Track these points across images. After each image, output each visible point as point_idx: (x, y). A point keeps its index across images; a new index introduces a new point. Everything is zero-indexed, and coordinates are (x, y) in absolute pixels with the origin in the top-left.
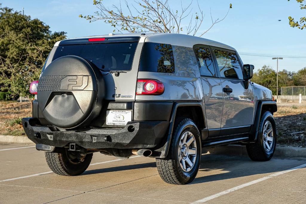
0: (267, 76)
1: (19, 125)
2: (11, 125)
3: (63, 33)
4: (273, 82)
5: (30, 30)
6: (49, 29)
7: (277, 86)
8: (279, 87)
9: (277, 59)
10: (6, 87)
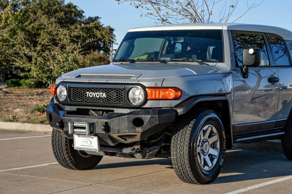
1: (39, 113)
2: (30, 112)
3: (98, 17)
5: (63, 15)
6: (84, 14)
10: (25, 72)
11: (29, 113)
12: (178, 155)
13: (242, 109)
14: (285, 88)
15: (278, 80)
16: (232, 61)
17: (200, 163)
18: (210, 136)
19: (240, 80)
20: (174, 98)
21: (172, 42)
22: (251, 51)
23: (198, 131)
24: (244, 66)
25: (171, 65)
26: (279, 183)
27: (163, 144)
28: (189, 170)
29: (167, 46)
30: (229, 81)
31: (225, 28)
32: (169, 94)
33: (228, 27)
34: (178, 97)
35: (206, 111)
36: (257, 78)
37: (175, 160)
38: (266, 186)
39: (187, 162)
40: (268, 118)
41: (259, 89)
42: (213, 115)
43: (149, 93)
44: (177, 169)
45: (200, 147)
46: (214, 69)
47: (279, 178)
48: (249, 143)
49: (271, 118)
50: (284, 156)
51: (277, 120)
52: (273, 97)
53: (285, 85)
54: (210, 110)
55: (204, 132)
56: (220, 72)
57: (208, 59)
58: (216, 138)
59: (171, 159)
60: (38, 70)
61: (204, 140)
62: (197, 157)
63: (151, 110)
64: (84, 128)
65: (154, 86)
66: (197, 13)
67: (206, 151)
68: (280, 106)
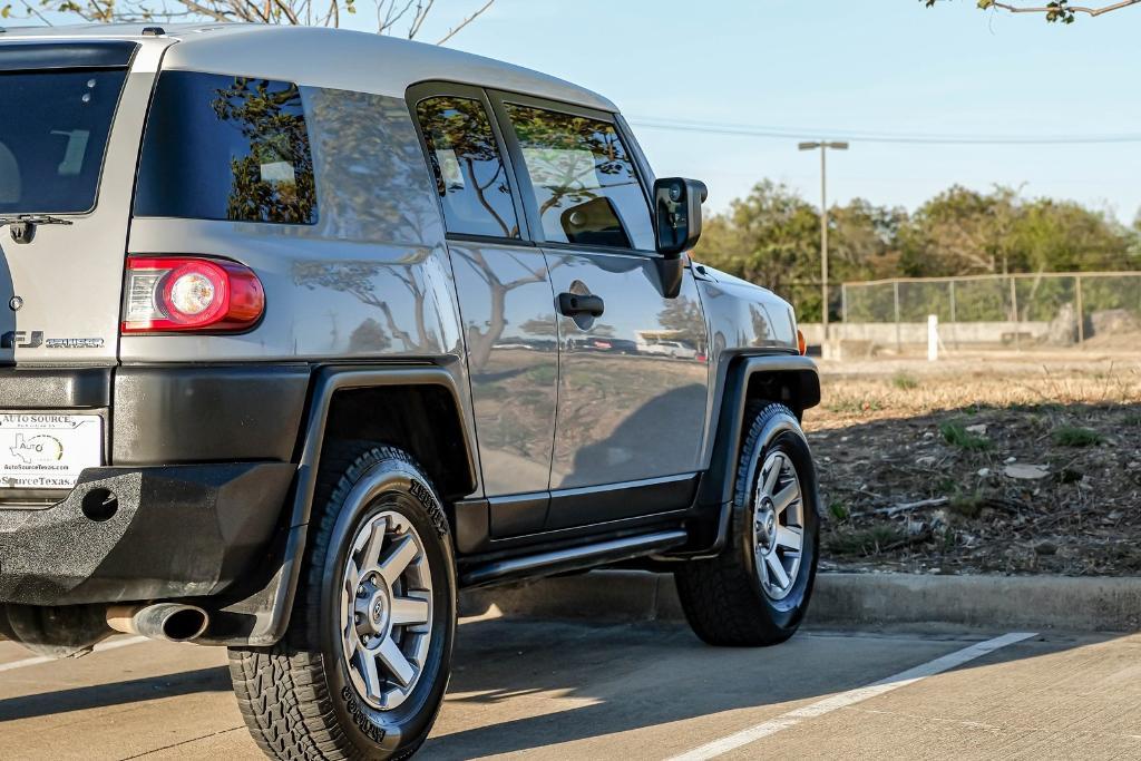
7: (825, 280)
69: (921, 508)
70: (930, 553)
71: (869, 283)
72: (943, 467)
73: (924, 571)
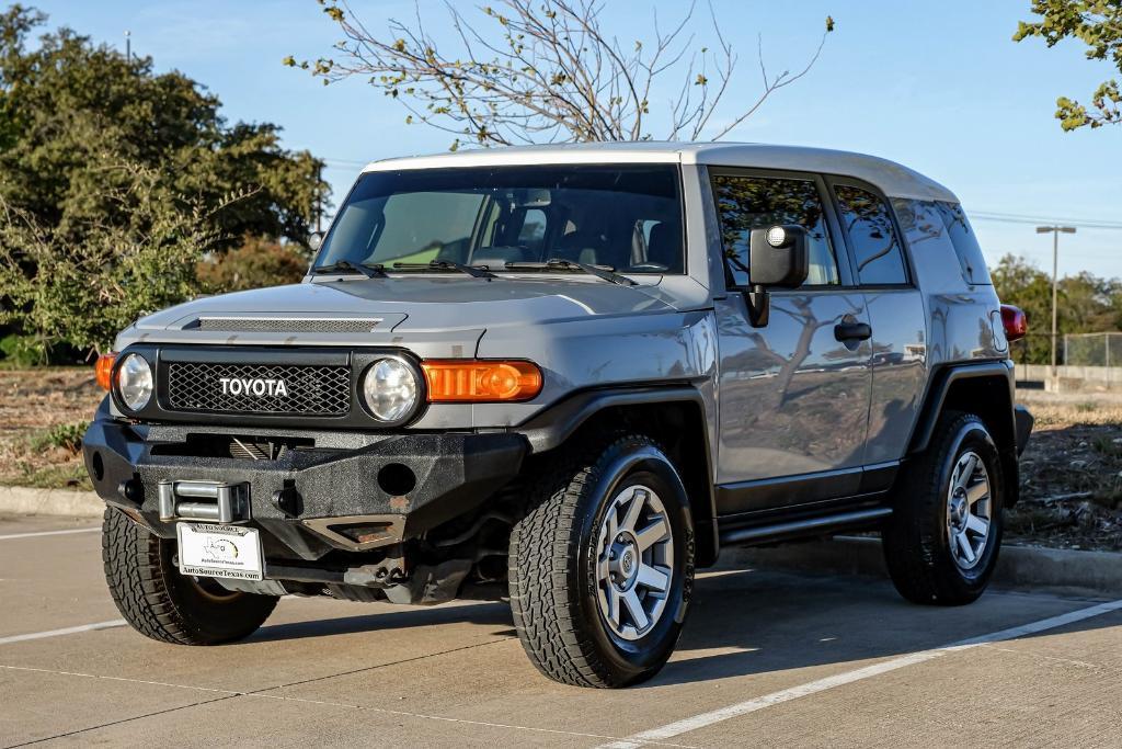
0: (1017, 295)
1: (62, 451)
2: (33, 450)
3: (271, 127)
4: (1040, 316)
5: (149, 112)
6: (219, 112)
7: (1054, 332)
8: (1060, 336)
9: (1052, 233)
10: (16, 311)
11: (29, 453)
12: (534, 590)
13: (752, 430)
14: (896, 359)
15: (867, 331)
16: (712, 270)
17: (606, 616)
18: (642, 524)
19: (745, 334)
20: (518, 396)
21: (513, 206)
22: (777, 235)
23: (600, 505)
24: (752, 285)
25: (509, 283)
26: (872, 678)
27: (483, 554)
28: (570, 639)
29: (497, 220)
30: (705, 336)
31: (688, 159)
32: (501, 382)
33: (699, 155)
34: (530, 392)
35: (627, 439)
36: (802, 327)
37: (524, 608)
38: (831, 690)
39: (563, 612)
40: (838, 462)
41: (809, 361)
42: (652, 453)
43: (434, 382)
44: (531, 637)
45: (607, 561)
46: (650, 298)
47: (871, 664)
48: (774, 545)
49: (850, 459)
50: (892, 590)
51: (866, 468)
52: (854, 390)
53: (894, 351)
54: (639, 437)
55: (622, 511)
56: (672, 306)
57: (638, 261)
58: (660, 530)
59: (509, 602)
60: (58, 305)
61: (621, 539)
62: (597, 597)
63: (439, 438)
64: (212, 501)
65: (449, 354)
66: (598, 109)
67: (626, 575)
68: (879, 422)
69: (1071, 499)
70: (1074, 534)
71: (1086, 335)
72: (1092, 468)
73: (1067, 546)
